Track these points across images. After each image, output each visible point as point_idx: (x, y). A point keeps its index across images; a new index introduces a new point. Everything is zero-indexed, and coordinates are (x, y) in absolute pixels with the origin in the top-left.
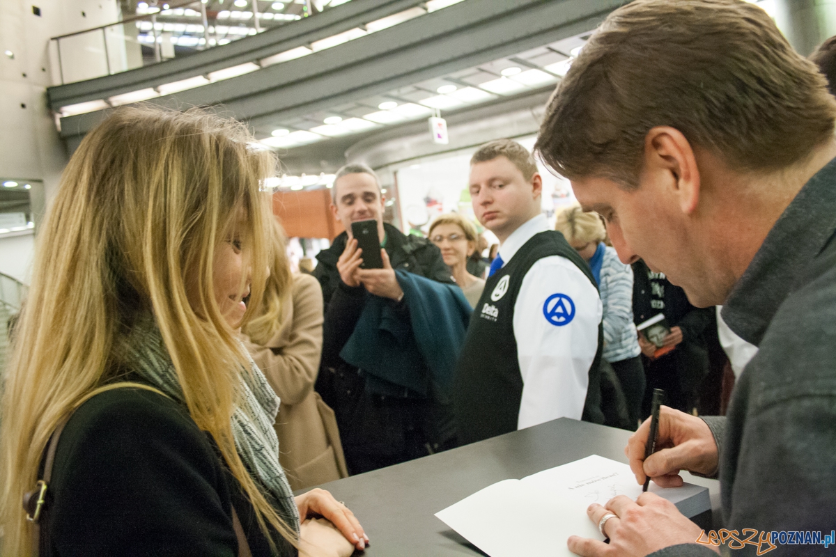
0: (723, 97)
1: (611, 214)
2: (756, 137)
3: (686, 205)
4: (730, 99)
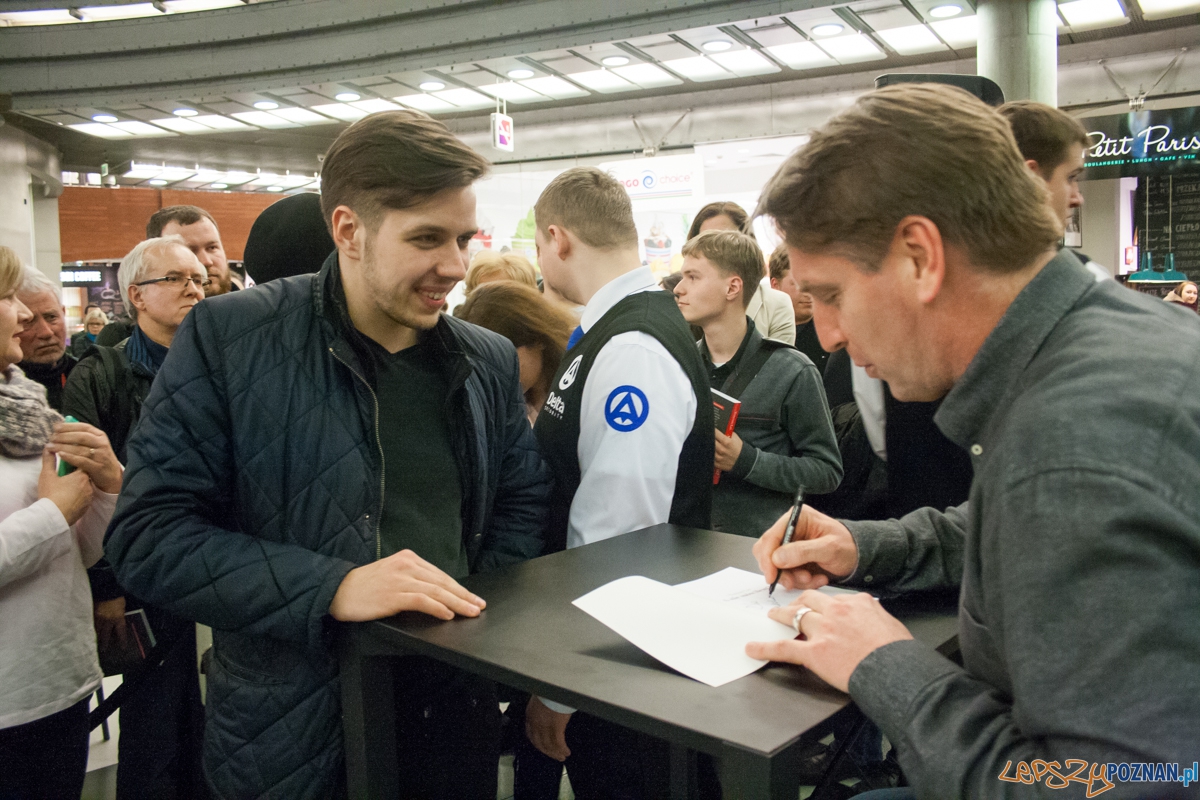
1: (834, 296)
3: (924, 293)
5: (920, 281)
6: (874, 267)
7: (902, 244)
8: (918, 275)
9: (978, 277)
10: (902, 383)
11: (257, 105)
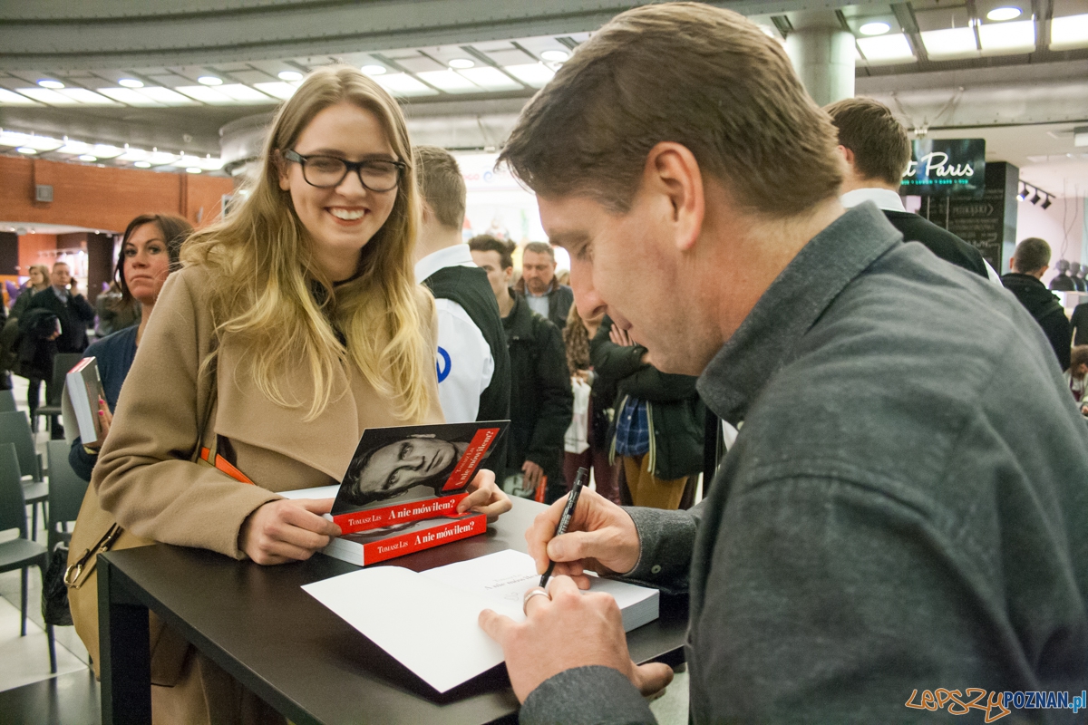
0: (741, 121)
1: (585, 247)
2: (770, 173)
3: (683, 239)
4: (749, 125)
5: (677, 224)
6: (624, 207)
7: (655, 177)
8: (676, 218)
9: (748, 220)
10: (663, 349)
11: (121, 82)
